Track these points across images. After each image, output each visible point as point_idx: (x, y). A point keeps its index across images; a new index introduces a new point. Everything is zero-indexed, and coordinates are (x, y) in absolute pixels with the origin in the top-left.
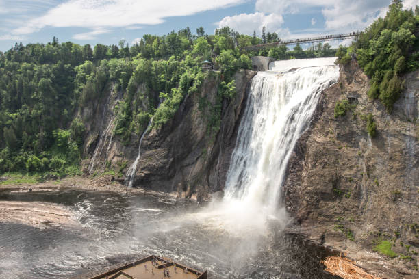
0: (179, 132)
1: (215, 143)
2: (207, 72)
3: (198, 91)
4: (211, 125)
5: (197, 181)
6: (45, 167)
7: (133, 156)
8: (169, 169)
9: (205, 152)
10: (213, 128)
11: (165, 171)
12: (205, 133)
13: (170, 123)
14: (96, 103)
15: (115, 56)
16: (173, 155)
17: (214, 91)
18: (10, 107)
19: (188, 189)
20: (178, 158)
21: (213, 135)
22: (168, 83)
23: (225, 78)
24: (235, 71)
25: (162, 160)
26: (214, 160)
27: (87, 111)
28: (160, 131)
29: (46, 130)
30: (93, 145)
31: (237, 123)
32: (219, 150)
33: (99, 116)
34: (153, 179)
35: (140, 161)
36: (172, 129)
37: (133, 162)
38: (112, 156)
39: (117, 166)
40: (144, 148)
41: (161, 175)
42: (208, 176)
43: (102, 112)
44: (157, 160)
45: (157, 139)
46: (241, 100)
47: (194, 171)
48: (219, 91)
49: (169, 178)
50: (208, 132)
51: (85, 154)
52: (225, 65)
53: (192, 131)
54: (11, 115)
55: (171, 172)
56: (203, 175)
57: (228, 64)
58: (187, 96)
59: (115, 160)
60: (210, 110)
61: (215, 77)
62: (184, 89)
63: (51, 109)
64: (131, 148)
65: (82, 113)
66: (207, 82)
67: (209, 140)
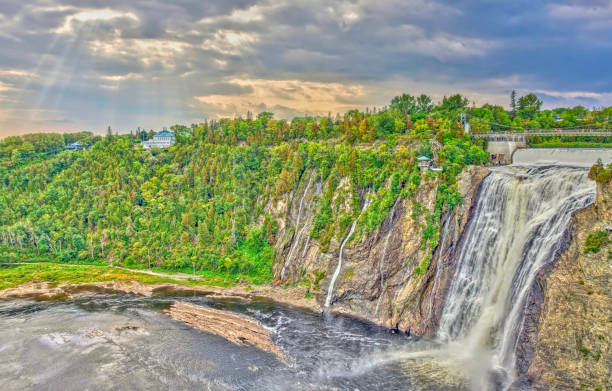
0: (387, 243)
1: (431, 261)
2: (425, 171)
3: (412, 195)
4: (426, 238)
5: (406, 307)
6: (236, 269)
7: (332, 265)
8: (373, 288)
9: (418, 271)
10: (429, 242)
11: (368, 290)
12: (419, 248)
13: (377, 231)
14: (291, 196)
15: (315, 137)
16: (379, 272)
17: (432, 195)
18: (203, 195)
19: (395, 315)
20: (385, 275)
21: (429, 250)
22: (376, 180)
23: (448, 178)
24: (460, 170)
25: (365, 277)
26: (428, 281)
27: (281, 205)
28: (363, 240)
29: (238, 226)
30: (287, 247)
31: (461, 237)
32: (436, 270)
33: (294, 212)
34: (354, 296)
35: (340, 274)
36: (379, 238)
37: (332, 274)
38: (307, 262)
39: (313, 276)
40: (345, 258)
41: (363, 293)
42: (421, 302)
43: (298, 207)
44: (360, 276)
45: (361, 249)
46: (468, 207)
47: (403, 293)
48: (439, 195)
49: (373, 299)
50: (423, 246)
51: (278, 257)
52: (448, 161)
53: (403, 244)
54: (204, 206)
55: (376, 291)
56: (414, 300)
57: (452, 161)
58: (398, 200)
59: (311, 268)
60: (426, 219)
61: (434, 178)
62: (395, 191)
63: (244, 201)
64: (329, 256)
65: (275, 206)
66: (423, 183)
67: (423, 257)
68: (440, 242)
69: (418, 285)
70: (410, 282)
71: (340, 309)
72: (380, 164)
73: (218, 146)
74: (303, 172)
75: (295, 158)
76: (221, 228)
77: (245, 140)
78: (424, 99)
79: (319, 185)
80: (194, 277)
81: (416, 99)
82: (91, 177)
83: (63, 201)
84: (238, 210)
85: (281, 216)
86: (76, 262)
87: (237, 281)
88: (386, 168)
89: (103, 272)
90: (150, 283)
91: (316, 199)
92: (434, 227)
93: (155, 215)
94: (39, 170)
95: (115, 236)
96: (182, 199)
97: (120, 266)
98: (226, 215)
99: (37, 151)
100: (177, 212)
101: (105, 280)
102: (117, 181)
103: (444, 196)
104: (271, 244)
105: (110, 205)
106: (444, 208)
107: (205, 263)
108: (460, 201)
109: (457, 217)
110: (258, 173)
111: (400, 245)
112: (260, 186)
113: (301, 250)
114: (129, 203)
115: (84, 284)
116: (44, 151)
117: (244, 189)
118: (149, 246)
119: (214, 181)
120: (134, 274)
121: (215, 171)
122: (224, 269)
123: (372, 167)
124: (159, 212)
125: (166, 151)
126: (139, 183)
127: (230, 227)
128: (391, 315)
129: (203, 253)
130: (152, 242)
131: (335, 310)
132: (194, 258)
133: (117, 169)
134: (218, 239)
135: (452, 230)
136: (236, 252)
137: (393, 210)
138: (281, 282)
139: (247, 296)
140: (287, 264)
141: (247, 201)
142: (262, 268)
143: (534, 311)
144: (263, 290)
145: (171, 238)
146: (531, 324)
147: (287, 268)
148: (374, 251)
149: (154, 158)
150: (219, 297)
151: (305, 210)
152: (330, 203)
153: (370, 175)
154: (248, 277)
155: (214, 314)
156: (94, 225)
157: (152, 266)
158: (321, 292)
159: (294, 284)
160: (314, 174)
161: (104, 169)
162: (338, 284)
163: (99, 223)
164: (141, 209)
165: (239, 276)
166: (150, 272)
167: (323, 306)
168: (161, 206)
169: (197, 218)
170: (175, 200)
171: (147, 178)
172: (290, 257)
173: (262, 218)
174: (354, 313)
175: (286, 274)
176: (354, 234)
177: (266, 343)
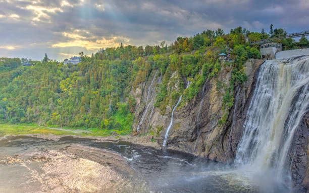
0: (201, 106)
1: (229, 116)
2: (223, 62)
3: (216, 77)
4: (226, 102)
5: (213, 145)
6: (111, 127)
7: (167, 122)
8: (192, 134)
9: (221, 122)
10: (227, 104)
11: (189, 135)
12: (221, 108)
13: (195, 99)
14: (144, 85)
15: (158, 53)
16: (196, 124)
17: (228, 76)
18: (95, 87)
19: (207, 150)
20: (199, 126)
21: (227, 109)
22: (193, 70)
23: (237, 66)
24: (245, 61)
25: (187, 127)
26: (227, 129)
27: (138, 90)
28: (186, 105)
29: (113, 102)
30: (141, 114)
31: (248, 101)
32: (232, 121)
33: (145, 94)
34: (180, 140)
35: (172, 127)
36: (196, 104)
37: (167, 127)
38: (153, 121)
39: (156, 129)
40: (175, 117)
41: (186, 137)
42: (223, 141)
43: (147, 91)
44: (184, 127)
45: (184, 111)
46: (251, 82)
47: (212, 136)
48: (233, 76)
49: (192, 140)
50: (223, 107)
51: (136, 120)
52: (237, 56)
53: (211, 106)
54: (94, 92)
55: (194, 136)
56: (218, 140)
57: (240, 56)
58: (207, 80)
59: (154, 124)
60: (225, 90)
61: (229, 66)
62: (205, 75)
63: (117, 89)
64: (166, 117)
65: (135, 91)
66: (222, 69)
67: (224, 114)
68: (234, 104)
69: (221, 131)
70: (215, 129)
71: (172, 147)
72: (196, 62)
73: (104, 60)
74: (151, 72)
75: (146, 64)
76: (104, 104)
77: (119, 57)
78: (220, 31)
79: (160, 78)
80: (86, 131)
81: (215, 32)
82: (33, 79)
83: (16, 91)
84: (113, 94)
85: (138, 96)
86: (19, 124)
87: (111, 134)
88: (199, 63)
89: (34, 129)
90: (60, 135)
91: (158, 85)
92: (230, 95)
93: (66, 98)
94: (5, 76)
95: (43, 110)
96: (82, 89)
97: (44, 126)
98: (106, 97)
99: (6, 66)
100: (79, 96)
101: (33, 133)
102: (47, 80)
103: (236, 76)
104: (132, 113)
105: (41, 92)
106: (236, 83)
107: (93, 124)
108: (246, 78)
109: (244, 89)
110: (125, 75)
111: (209, 107)
112: (127, 81)
113: (149, 115)
114: (52, 91)
115: (20, 135)
116: (9, 66)
117: (117, 83)
118: (62, 115)
119: (101, 79)
120: (51, 130)
121: (101, 74)
122: (104, 127)
123: (191, 64)
124: (69, 96)
125: (76, 65)
126: (59, 81)
127: (109, 103)
128: (204, 150)
129: (93, 118)
130: (64, 113)
131: (169, 148)
132: (87, 121)
133: (48, 74)
134: (101, 110)
135: (241, 96)
136: (111, 117)
137: (204, 86)
138: (137, 134)
139: (116, 141)
140: (141, 123)
141: (119, 89)
142: (126, 126)
143: (303, 142)
144: (126, 138)
145: (75, 110)
146: (302, 150)
147: (141, 126)
148: (193, 111)
149: (69, 68)
150: (99, 141)
151: (152, 92)
152: (166, 86)
153: (190, 68)
154: (117, 131)
155: (94, 150)
156: (32, 104)
157: (63, 126)
158: (160, 138)
159: (145, 134)
160: (157, 72)
161: (41, 75)
162: (171, 133)
163: (34, 102)
164: (59, 95)
165: (112, 131)
166: (61, 129)
167: (161, 146)
168: (70, 93)
169: (90, 99)
170: (79, 90)
171: (64, 79)
172: (143, 119)
173: (128, 99)
174: (180, 150)
175: (140, 129)
176: (180, 103)
177: (124, 166)
